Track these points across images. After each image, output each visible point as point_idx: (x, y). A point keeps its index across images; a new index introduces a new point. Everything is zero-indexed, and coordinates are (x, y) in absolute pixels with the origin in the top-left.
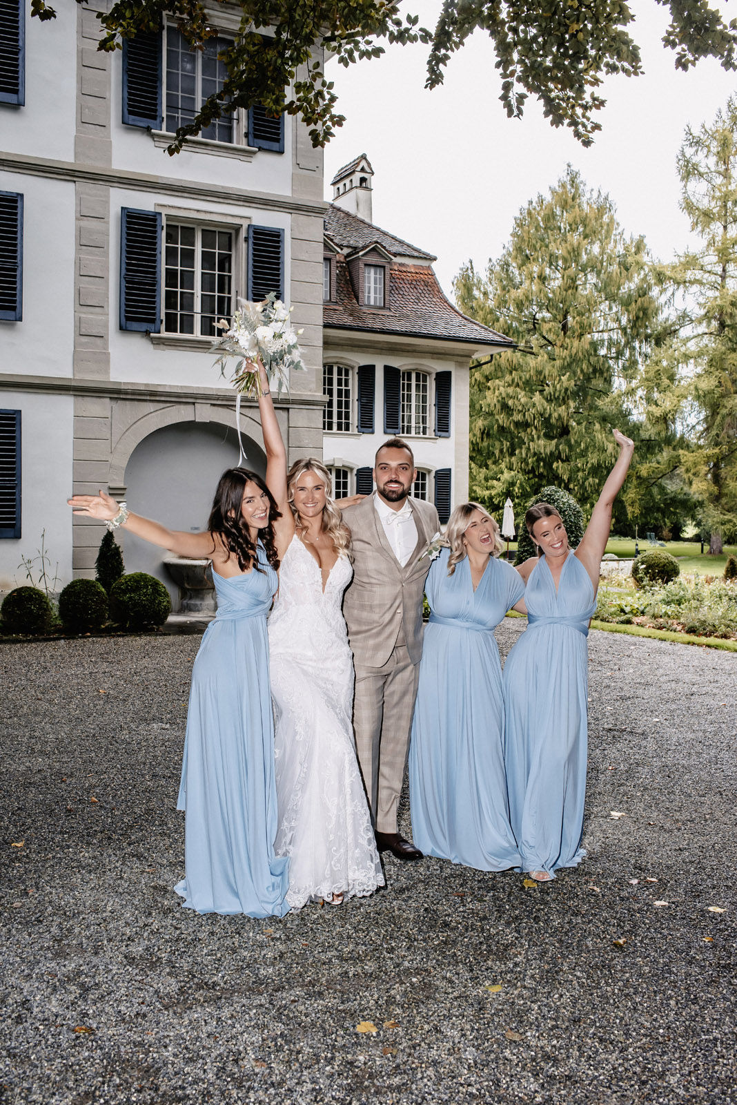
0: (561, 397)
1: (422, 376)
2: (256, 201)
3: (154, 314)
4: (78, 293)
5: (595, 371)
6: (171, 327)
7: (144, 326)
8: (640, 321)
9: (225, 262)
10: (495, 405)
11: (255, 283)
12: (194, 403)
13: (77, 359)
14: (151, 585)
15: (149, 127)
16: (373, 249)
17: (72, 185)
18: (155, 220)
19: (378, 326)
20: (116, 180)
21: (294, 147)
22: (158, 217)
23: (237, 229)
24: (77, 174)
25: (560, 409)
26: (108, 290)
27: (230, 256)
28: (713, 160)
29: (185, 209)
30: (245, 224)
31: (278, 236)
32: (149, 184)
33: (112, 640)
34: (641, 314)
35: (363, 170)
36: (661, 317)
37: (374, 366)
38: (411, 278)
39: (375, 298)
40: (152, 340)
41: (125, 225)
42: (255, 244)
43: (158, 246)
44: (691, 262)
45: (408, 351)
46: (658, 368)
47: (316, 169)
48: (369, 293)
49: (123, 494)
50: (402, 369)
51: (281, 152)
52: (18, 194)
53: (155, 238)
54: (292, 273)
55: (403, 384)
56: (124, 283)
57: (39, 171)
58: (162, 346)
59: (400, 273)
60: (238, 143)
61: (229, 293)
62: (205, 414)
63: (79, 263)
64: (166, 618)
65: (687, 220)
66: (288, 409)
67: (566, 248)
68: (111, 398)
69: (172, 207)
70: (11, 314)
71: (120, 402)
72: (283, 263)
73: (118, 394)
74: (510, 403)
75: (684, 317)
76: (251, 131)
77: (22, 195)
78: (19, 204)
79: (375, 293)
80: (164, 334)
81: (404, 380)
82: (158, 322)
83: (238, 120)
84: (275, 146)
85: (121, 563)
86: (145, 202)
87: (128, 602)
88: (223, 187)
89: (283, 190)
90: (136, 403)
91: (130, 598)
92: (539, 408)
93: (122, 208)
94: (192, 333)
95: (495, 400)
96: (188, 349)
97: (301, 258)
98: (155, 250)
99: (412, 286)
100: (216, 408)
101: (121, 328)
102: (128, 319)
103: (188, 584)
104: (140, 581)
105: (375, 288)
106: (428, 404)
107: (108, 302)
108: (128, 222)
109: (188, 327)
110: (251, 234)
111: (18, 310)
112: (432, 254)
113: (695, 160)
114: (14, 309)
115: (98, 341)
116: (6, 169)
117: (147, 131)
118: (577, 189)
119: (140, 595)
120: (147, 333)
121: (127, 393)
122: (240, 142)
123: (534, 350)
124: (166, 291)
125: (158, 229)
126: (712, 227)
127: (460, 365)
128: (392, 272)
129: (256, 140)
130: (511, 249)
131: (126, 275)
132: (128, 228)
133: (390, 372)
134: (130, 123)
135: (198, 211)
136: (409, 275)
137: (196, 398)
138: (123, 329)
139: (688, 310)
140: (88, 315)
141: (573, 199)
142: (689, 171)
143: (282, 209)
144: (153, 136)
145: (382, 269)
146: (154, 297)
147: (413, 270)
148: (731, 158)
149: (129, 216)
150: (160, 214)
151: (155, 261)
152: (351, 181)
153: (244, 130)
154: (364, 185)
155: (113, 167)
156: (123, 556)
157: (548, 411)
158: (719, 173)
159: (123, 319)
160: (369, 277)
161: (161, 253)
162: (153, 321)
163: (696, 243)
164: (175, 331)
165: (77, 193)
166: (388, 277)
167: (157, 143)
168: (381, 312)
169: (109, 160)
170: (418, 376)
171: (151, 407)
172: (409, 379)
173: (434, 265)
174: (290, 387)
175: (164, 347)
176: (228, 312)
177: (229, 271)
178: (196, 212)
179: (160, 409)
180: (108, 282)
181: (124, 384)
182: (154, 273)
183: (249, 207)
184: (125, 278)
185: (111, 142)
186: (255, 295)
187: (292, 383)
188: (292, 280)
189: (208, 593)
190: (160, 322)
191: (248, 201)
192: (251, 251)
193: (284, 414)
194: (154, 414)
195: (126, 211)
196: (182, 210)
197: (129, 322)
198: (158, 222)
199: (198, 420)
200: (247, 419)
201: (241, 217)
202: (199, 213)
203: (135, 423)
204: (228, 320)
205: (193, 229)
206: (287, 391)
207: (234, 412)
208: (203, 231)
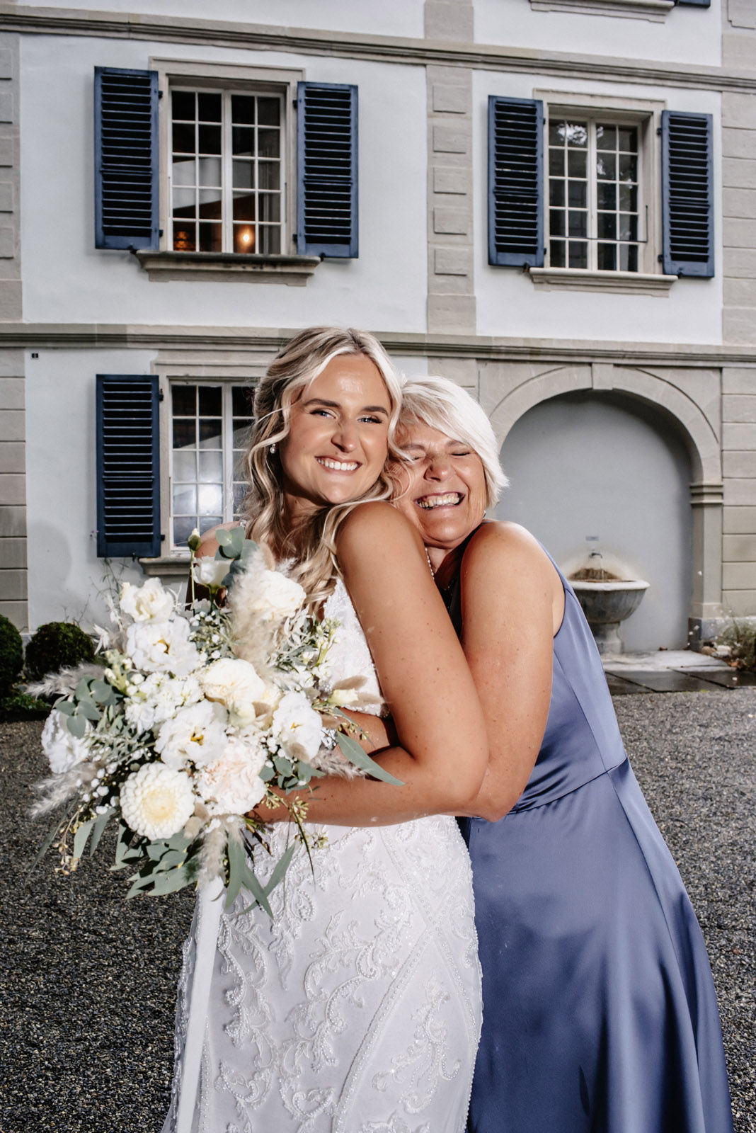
2: (672, 76)
3: (535, 241)
4: (433, 216)
6: (557, 260)
7: (520, 259)
9: (630, 169)
11: (672, 193)
12: (590, 364)
13: (432, 306)
17: (421, 70)
18: (533, 111)
20: (480, 59)
22: (538, 107)
23: (645, 119)
24: (428, 54)
26: (471, 211)
27: (636, 160)
29: (574, 94)
30: (657, 110)
31: (704, 124)
32: (524, 62)
40: (532, 277)
41: (493, 119)
42: (672, 137)
43: (538, 147)
51: (705, 6)
52: (351, 86)
53: (534, 136)
54: (725, 176)
56: (493, 200)
57: (378, 54)
58: (546, 285)
61: (636, 209)
62: (606, 378)
63: (432, 176)
66: (720, 369)
68: (478, 359)
69: (557, 92)
70: (341, 249)
71: (490, 365)
72: (712, 161)
73: (487, 353)
77: (356, 88)
78: (352, 100)
80: (548, 269)
82: (540, 252)
86: (520, 87)
88: (626, 60)
89: (709, 59)
90: (512, 365)
93: (490, 97)
94: (584, 266)
96: (582, 288)
97: (736, 154)
98: (534, 152)
100: (621, 370)
101: (490, 263)
102: (500, 249)
107: (472, 227)
108: (498, 116)
109: (579, 257)
110: (667, 123)
111: (352, 243)
114: (347, 241)
115: (460, 280)
116: (335, 54)
120: (525, 268)
121: (499, 352)
124: (551, 212)
125: (539, 122)
131: (497, 188)
132: (498, 124)
135: (592, 96)
137: (593, 356)
138: (492, 263)
140: (445, 246)
143: (708, 86)
146: (534, 217)
149: (498, 107)
150: (541, 102)
151: (534, 168)
155: (476, 42)
159: (494, 250)
161: (542, 156)
162: (533, 251)
164: (563, 265)
165: (429, 82)
167: (535, 6)
169: (469, 31)
171: (532, 370)
174: (725, 338)
175: (550, 286)
176: (633, 237)
177: (635, 179)
178: (589, 98)
179: (545, 373)
180: (471, 200)
181: (497, 338)
182: (534, 184)
183: (663, 86)
184: (494, 193)
185: (472, 8)
186: (673, 209)
187: (727, 333)
188: (724, 187)
189: (612, 629)
190: (542, 252)
191: (661, 76)
192: (667, 148)
193: (714, 376)
194: (536, 380)
195: (495, 100)
196: (570, 96)
197: (501, 254)
198: (538, 114)
199: (596, 387)
200: (665, 384)
201: (652, 101)
202: (593, 99)
203: (511, 392)
204: (634, 248)
205: (584, 125)
206: (720, 343)
207: (646, 375)
208: (599, 126)
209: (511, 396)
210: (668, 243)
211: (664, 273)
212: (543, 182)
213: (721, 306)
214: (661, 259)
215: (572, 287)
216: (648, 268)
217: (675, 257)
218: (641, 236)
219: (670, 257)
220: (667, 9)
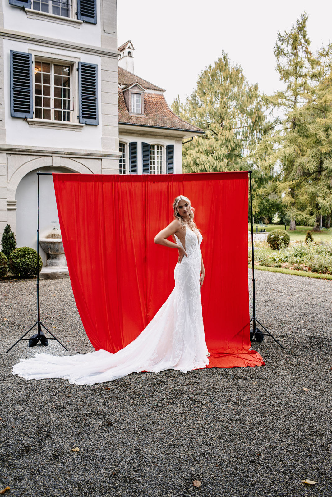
0: (221, 158)
1: (160, 147)
2: (82, 49)
3: (29, 108)
5: (236, 146)
6: (38, 115)
7: (23, 115)
8: (257, 122)
9: (67, 82)
10: (191, 162)
11: (82, 93)
12: (52, 156)
14: (32, 253)
15: (23, 7)
16: (136, 85)
18: (28, 58)
19: (138, 123)
20: (6, 35)
21: (102, 21)
22: (30, 56)
23: (72, 64)
25: (221, 163)
26: (4, 95)
27: (69, 78)
28: (290, 47)
29: (45, 52)
30: (77, 61)
31: (94, 68)
32: (25, 38)
33: (11, 284)
34: (257, 119)
35: (129, 48)
36: (266, 120)
37: (137, 143)
38: (154, 100)
39: (137, 109)
40: (28, 122)
41: (12, 59)
42: (82, 72)
43: (30, 72)
44: (280, 95)
45: (153, 135)
46: (265, 144)
47: (113, 33)
48: (134, 107)
49: (15, 205)
50: (150, 144)
51: (95, 24)
53: (28, 67)
54: (102, 88)
55: (151, 151)
56: (12, 91)
58: (34, 126)
59: (149, 98)
60: (72, 17)
61: (69, 98)
62: (57, 162)
64: (40, 270)
65: (279, 75)
66: (101, 159)
67: (223, 88)
68: (7, 153)
69: (38, 51)
71: (12, 155)
72: (97, 82)
73: (10, 151)
74: (198, 160)
75: (277, 121)
76: (79, 11)
79: (137, 107)
80: (35, 119)
81: (151, 149)
82: (31, 113)
83: (72, 5)
84: (91, 20)
85: (15, 242)
86: (23, 48)
87: (19, 263)
88: (65, 41)
89: (97, 44)
90: (21, 156)
91: (20, 260)
92: (212, 163)
93: (10, 50)
94: (50, 119)
95: (191, 160)
96: (48, 127)
97: (107, 80)
98: (29, 74)
99: (154, 104)
100: (63, 159)
101: (11, 116)
102: (15, 111)
103: (51, 252)
104: (25, 252)
105: (137, 104)
106: (163, 161)
107: (4, 101)
108: (14, 58)
109: (47, 115)
110: (80, 67)
112: (164, 88)
113: (282, 47)
117: (23, 9)
118: (227, 61)
119: (26, 258)
120: (25, 119)
121: (16, 151)
122: (73, 16)
123: (208, 137)
124: (36, 97)
125: (30, 62)
126: (290, 79)
127: (178, 141)
128: (145, 97)
129: (82, 16)
130: (197, 89)
131: (14, 87)
132: (14, 62)
133: (145, 146)
134: (13, 4)
135: (51, 53)
136: (153, 98)
137: (53, 154)
139: (279, 118)
141: (225, 66)
142: (279, 53)
143: (96, 54)
144: (26, 12)
145: (140, 95)
146: (29, 99)
147: (154, 96)
148: (298, 47)
149: (14, 55)
150: (31, 54)
151: (29, 80)
152: (124, 53)
153: (75, 11)
154: (130, 55)
155: (5, 28)
156: (15, 238)
157: (216, 164)
158: (293, 54)
159: (13, 111)
160: (134, 99)
161: (32, 75)
162: (29, 112)
163: (282, 86)
164: (41, 118)
166: (143, 99)
167: (29, 16)
168: (140, 116)
169: (2, 24)
170: (158, 147)
171: (29, 158)
172: (154, 149)
173: (164, 94)
174: (102, 148)
176: (69, 109)
177: (69, 86)
179: (34, 159)
180: (3, 91)
181: (14, 146)
182: (29, 86)
183: (79, 52)
184: (13, 89)
185: (3, 14)
186: (83, 99)
187: (103, 146)
188: (102, 92)
189: (62, 256)
190: (32, 113)
191: (78, 49)
192: (80, 76)
193: (99, 161)
194: (30, 162)
195: (12, 52)
196: (43, 53)
197: (15, 112)
198: (30, 59)
199: (54, 165)
200: (81, 164)
201: (75, 58)
202: (52, 55)
203: (21, 166)
204: (69, 113)
205: (49, 64)
206: (101, 150)
207: (73, 161)
208: (54, 65)
209: (20, 168)
210: (81, 111)
211: (80, 123)
212: (32, 85)
213: (101, 136)
214: (78, 117)
215: (44, 127)
216: (74, 120)
217: (83, 117)
218: (71, 108)
219: (82, 117)
220: (81, 23)
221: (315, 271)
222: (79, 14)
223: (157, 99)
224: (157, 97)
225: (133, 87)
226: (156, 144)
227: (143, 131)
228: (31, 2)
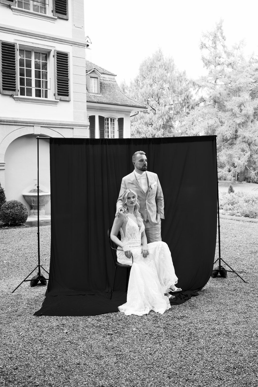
0: (158, 128)
1: (112, 120)
2: (57, 40)
3: (15, 87)
5: (170, 118)
6: (22, 93)
7: (10, 93)
8: (186, 100)
9: (45, 66)
10: (135, 132)
11: (58, 75)
12: (33, 126)
14: (20, 205)
15: (10, 5)
16: (93, 71)
18: (14, 46)
19: (95, 100)
21: (73, 18)
22: (15, 45)
23: (49, 51)
25: (158, 132)
27: (47, 63)
28: (211, 42)
30: (53, 49)
31: (67, 55)
32: (11, 30)
33: (4, 231)
34: (186, 98)
35: (88, 42)
36: (193, 98)
37: (95, 116)
38: (107, 83)
39: (94, 90)
40: (14, 98)
42: (57, 58)
43: (15, 57)
44: (204, 79)
45: (107, 110)
46: (193, 117)
47: (81, 27)
48: (92, 88)
49: (4, 166)
50: (105, 117)
51: (67, 20)
53: (14, 54)
54: (73, 71)
55: (106, 123)
56: (1, 73)
58: (19, 102)
59: (103, 81)
61: (47, 79)
62: (37, 131)
64: (26, 219)
65: (203, 64)
66: (73, 128)
67: (159, 74)
69: (22, 41)
72: (69, 66)
74: (140, 130)
75: (203, 100)
76: (55, 9)
79: (94, 88)
80: (19, 96)
81: (106, 121)
82: (17, 91)
83: (48, 5)
84: (64, 17)
85: (4, 196)
86: (9, 38)
87: (9, 214)
88: (43, 33)
89: (69, 36)
90: (8, 126)
91: (11, 211)
92: (151, 132)
94: (31, 96)
95: (135, 130)
96: (30, 103)
97: (77, 65)
98: (14, 59)
99: (108, 86)
100: (43, 128)
103: (33, 204)
104: (14, 205)
105: (94, 86)
106: (115, 130)
109: (29, 93)
110: (56, 54)
112: (115, 74)
113: (204, 42)
117: (9, 7)
118: (162, 53)
119: (15, 210)
120: (11, 96)
121: (4, 122)
122: (49, 13)
123: (148, 112)
124: (20, 78)
125: (16, 50)
126: (211, 67)
127: (127, 115)
128: (100, 80)
129: (57, 14)
130: (139, 75)
131: (2, 70)
132: (3, 49)
133: (101, 118)
134: (2, 3)
136: (107, 81)
137: (34, 124)
138: (1, 94)
139: (203, 96)
141: (160, 56)
142: (203, 46)
143: (68, 44)
144: (12, 9)
145: (97, 79)
146: (14, 80)
148: (217, 42)
149: (3, 44)
150: (16, 43)
151: (14, 64)
153: (51, 9)
154: (88, 47)
156: (5, 192)
157: (154, 133)
158: (213, 47)
159: (2, 89)
160: (92, 82)
161: (17, 61)
162: (15, 90)
163: (205, 72)
164: (24, 95)
166: (99, 82)
167: (14, 13)
168: (97, 95)
170: (111, 119)
171: (15, 128)
172: (108, 121)
173: (116, 77)
175: (20, 101)
176: (46, 87)
177: (47, 70)
178: (32, 44)
179: (19, 129)
181: (3, 117)
182: (15, 69)
183: (54, 42)
186: (58, 80)
187: (75, 118)
188: (73, 74)
189: (42, 207)
190: (18, 91)
191: (54, 39)
192: (56, 61)
193: (71, 130)
194: (16, 131)
195: (1, 42)
196: (26, 42)
197: (4, 90)
198: (15, 47)
199: (35, 134)
200: (57, 132)
201: (51, 46)
202: (33, 44)
203: (8, 134)
204: (46, 91)
205: (30, 52)
206: (73, 121)
207: (50, 130)
208: (35, 52)
209: (8, 136)
210: (57, 90)
211: (56, 99)
212: (17, 69)
213: (73, 110)
214: (55, 95)
215: (27, 102)
216: (51, 97)
217: (59, 95)
218: (48, 87)
219: (57, 94)
220: (56, 19)
221: (247, 216)
222: (54, 12)
223: (110, 82)
224: (110, 80)
225: (91, 72)
226: (109, 117)
227: (100, 107)
228: (16, 1)
